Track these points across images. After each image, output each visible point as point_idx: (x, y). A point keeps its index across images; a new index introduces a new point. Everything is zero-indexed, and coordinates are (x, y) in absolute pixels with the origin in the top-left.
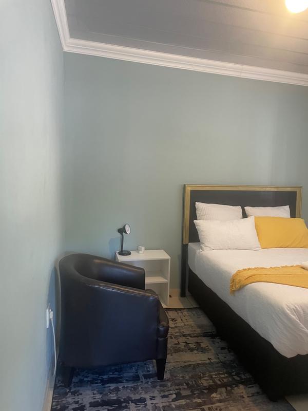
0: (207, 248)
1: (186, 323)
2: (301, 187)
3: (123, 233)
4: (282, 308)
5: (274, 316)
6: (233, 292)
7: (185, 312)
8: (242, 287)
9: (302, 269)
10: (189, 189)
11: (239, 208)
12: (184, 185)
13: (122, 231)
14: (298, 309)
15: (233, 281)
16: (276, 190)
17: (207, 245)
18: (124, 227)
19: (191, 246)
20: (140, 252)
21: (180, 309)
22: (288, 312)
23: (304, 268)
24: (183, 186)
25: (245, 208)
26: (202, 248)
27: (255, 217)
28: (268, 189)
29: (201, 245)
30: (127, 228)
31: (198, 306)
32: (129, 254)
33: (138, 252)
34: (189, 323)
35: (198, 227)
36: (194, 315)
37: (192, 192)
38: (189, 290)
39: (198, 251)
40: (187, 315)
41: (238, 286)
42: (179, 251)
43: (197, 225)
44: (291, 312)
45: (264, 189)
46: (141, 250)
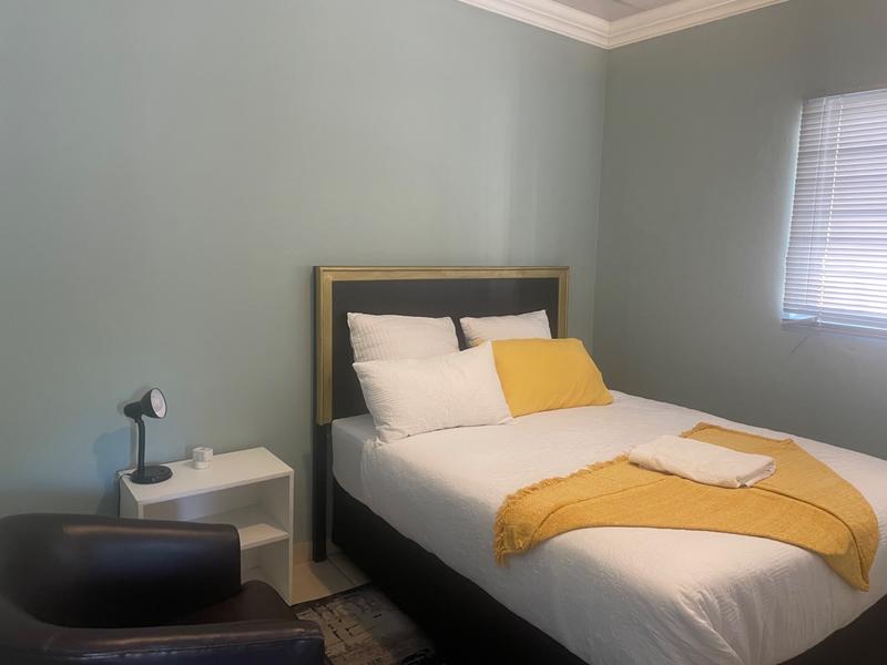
0: (396, 433)
1: (351, 642)
2: (566, 269)
3: (144, 417)
4: (673, 603)
5: (648, 626)
6: (504, 560)
7: (339, 607)
8: (535, 546)
9: (635, 468)
10: (327, 279)
11: (447, 322)
12: (315, 268)
13: (139, 410)
14: (708, 595)
15: (502, 527)
16: (520, 276)
17: (394, 427)
18: (148, 397)
19: (343, 428)
20: (200, 465)
21: (323, 601)
22: (692, 612)
23: (636, 465)
24: (311, 271)
25: (461, 320)
26: (379, 434)
27: (493, 343)
28: (506, 275)
29: (377, 428)
30: (157, 402)
31: (364, 582)
32: (163, 475)
33: (194, 466)
34: (359, 639)
35: (367, 379)
36: (363, 611)
37: (336, 284)
38: (333, 541)
39: (369, 443)
40: (345, 613)
41: (521, 543)
42: (306, 445)
43: (363, 377)
44: (696, 610)
45: (496, 275)
46: (203, 460)
